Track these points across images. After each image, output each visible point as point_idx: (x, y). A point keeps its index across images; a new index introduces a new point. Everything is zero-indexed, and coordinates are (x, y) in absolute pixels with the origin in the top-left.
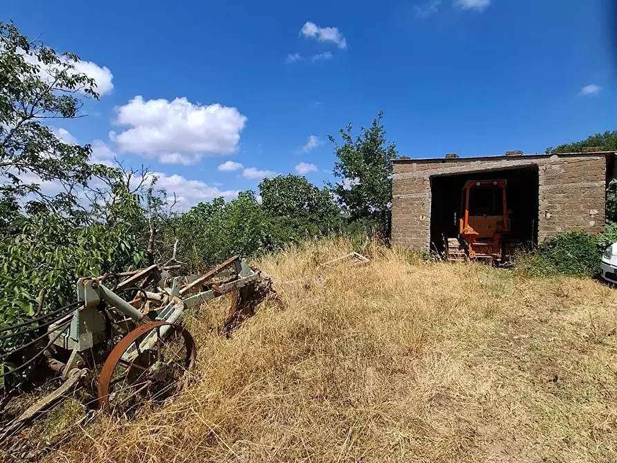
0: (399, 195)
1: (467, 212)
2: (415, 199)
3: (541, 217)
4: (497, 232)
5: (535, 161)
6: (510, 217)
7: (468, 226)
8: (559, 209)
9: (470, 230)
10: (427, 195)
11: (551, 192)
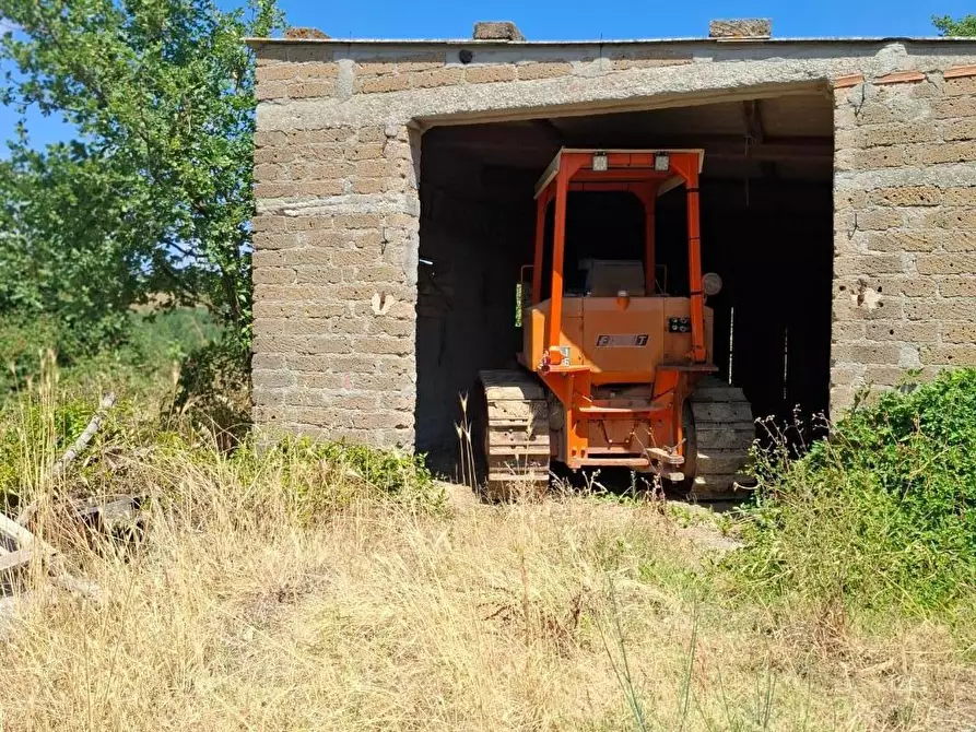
0: (282, 202)
1: (557, 281)
2: (354, 222)
3: (842, 304)
4: (668, 362)
5: (821, 66)
6: (711, 301)
7: (562, 338)
8: (911, 273)
9: (569, 357)
10: (401, 202)
11: (884, 198)
